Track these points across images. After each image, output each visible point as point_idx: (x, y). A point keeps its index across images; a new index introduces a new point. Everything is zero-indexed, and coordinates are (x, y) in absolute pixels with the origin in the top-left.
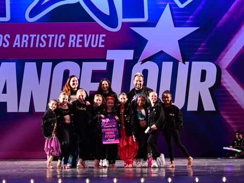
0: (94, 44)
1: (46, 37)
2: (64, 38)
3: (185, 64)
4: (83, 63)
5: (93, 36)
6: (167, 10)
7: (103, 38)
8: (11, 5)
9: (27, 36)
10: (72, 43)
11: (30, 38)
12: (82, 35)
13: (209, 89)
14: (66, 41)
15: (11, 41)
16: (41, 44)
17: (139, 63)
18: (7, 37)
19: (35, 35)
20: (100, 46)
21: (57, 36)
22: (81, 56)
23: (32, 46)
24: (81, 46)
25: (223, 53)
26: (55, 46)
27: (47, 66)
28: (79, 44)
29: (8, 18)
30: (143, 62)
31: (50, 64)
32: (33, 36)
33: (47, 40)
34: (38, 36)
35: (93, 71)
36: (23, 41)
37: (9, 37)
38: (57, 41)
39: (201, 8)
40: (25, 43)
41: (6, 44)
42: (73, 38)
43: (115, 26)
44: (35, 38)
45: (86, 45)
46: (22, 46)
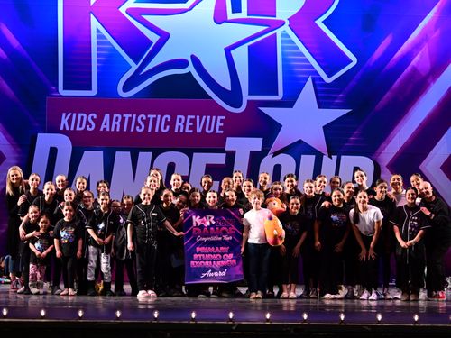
0: (210, 129)
1: (145, 118)
2: (169, 120)
3: (331, 158)
4: (194, 154)
5: (209, 117)
6: (309, 85)
7: (221, 121)
8: (99, 74)
9: (120, 116)
10: (179, 127)
11: (123, 119)
12: (193, 117)
14: (172, 124)
15: (98, 122)
16: (138, 127)
17: (269, 156)
18: (92, 117)
19: (130, 116)
20: (217, 131)
21: (159, 116)
22: (190, 145)
23: (125, 130)
24: (191, 131)
25: (383, 145)
26: (157, 130)
27: (145, 157)
28: (190, 129)
29: (94, 92)
30: (276, 154)
32: (127, 116)
33: (146, 122)
34: (135, 116)
35: (207, 165)
36: (114, 123)
37: (95, 117)
38: (160, 123)
39: (355, 83)
40: (116, 126)
41: (91, 127)
42: (181, 119)
43: (239, 106)
44: (130, 119)
45: (199, 130)
46: (113, 130)
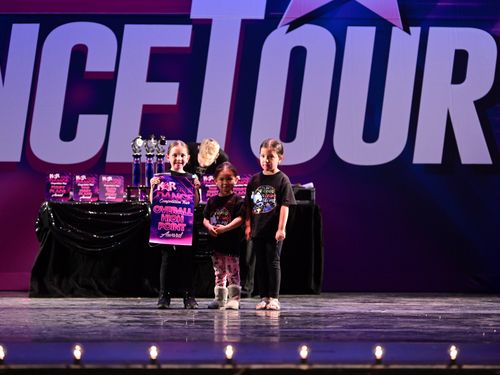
3: (409, 32)
13: (475, 102)
17: (282, 29)
31: (35, 28)
35: (153, 49)
